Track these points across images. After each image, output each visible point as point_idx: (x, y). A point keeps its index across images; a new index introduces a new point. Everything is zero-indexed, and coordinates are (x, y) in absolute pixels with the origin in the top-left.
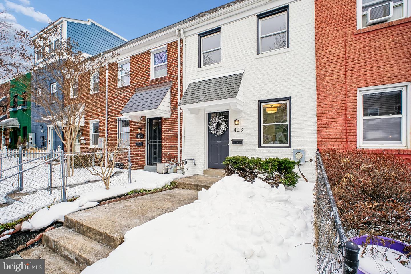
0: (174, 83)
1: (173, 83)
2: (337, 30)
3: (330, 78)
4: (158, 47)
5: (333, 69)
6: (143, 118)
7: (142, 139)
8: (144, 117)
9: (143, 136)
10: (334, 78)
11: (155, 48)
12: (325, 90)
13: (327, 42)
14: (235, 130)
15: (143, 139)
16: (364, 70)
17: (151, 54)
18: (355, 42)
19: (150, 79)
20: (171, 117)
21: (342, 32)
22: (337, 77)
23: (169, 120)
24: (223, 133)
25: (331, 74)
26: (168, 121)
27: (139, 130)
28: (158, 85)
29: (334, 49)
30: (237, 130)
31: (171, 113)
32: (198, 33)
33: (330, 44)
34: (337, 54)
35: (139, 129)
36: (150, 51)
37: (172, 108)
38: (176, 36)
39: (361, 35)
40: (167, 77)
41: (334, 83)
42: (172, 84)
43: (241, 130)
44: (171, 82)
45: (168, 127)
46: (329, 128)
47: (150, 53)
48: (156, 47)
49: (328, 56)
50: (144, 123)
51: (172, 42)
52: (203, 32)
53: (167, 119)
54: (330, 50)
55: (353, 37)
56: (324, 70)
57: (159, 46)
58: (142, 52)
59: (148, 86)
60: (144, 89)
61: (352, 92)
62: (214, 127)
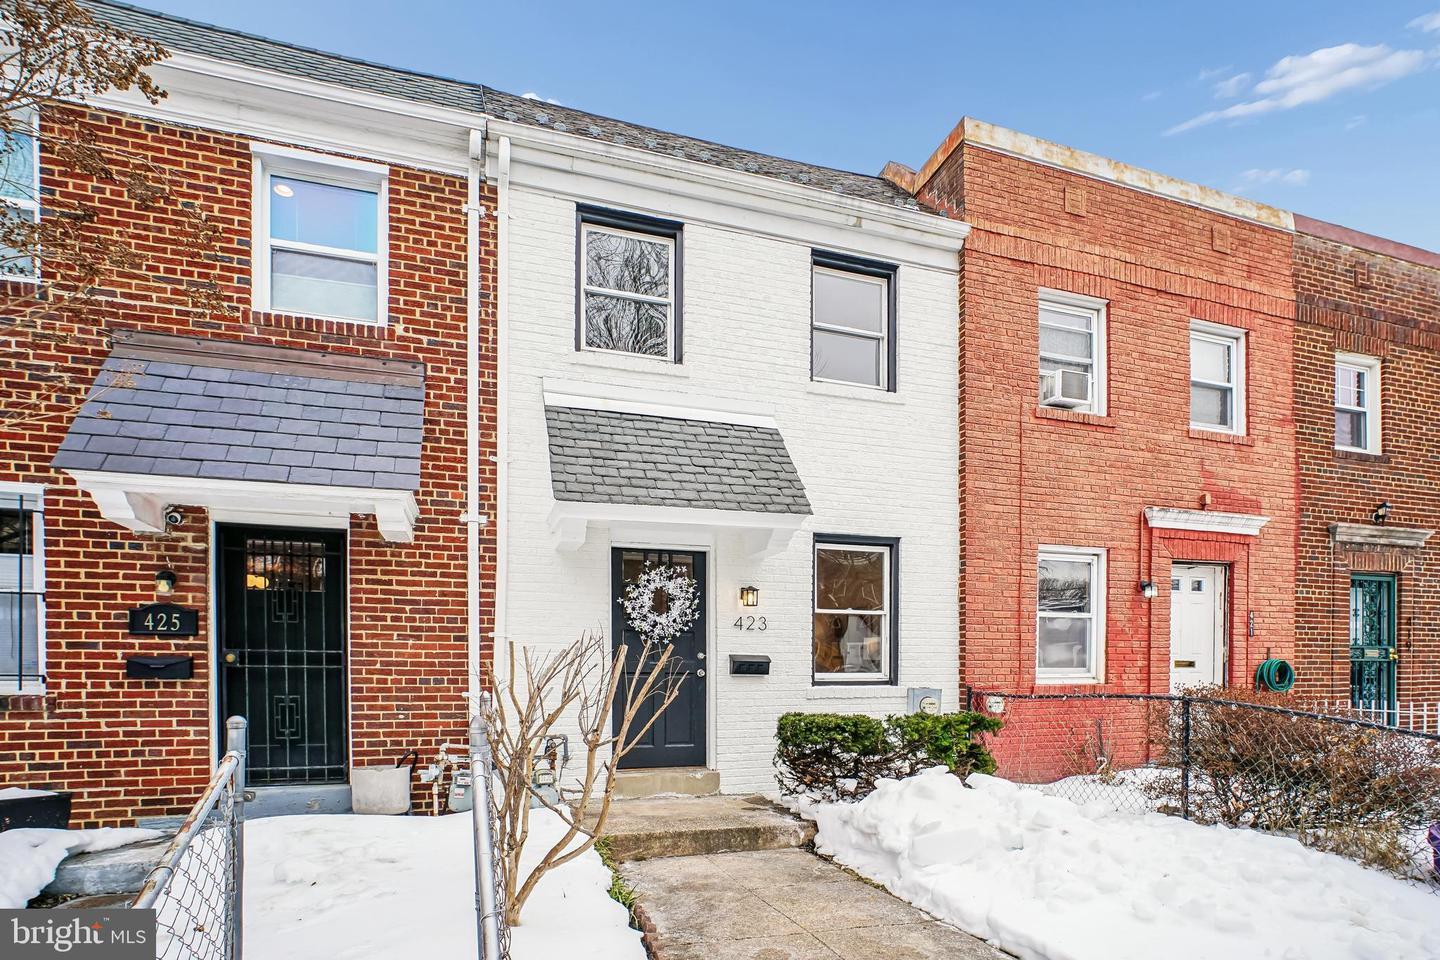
0: (433, 378)
1: (429, 373)
2: (1007, 391)
3: (992, 507)
4: (316, 151)
5: (999, 486)
6: (188, 516)
7: (185, 637)
8: (200, 510)
9: (191, 621)
10: (1000, 508)
11: (296, 146)
12: (982, 535)
13: (989, 414)
14: (739, 625)
15: (191, 640)
16: (1049, 505)
17: (256, 165)
18: (1037, 434)
19: (247, 301)
20: (417, 538)
21: (1016, 400)
22: (1006, 509)
23: (404, 551)
24: (681, 630)
25: (993, 499)
26: (393, 555)
27: (163, 587)
28: (317, 357)
29: (1000, 437)
30: (746, 623)
31: (417, 520)
32: (581, 201)
33: (993, 422)
34: (1006, 452)
35: (160, 577)
36: (254, 146)
37: (421, 498)
38: (467, 160)
39: (1045, 422)
40: (392, 332)
41: (1000, 523)
42: (426, 378)
43: (758, 624)
44: (420, 368)
45: (395, 587)
46: (988, 635)
47: (249, 157)
48: (306, 148)
49: (990, 450)
50: (201, 546)
51: (430, 172)
52: (604, 205)
53: (389, 545)
54: (993, 435)
55: (1033, 420)
56: (982, 484)
57: (327, 148)
58: (177, 125)
59: (236, 339)
60: (198, 348)
61: (1030, 552)
62: (642, 606)
